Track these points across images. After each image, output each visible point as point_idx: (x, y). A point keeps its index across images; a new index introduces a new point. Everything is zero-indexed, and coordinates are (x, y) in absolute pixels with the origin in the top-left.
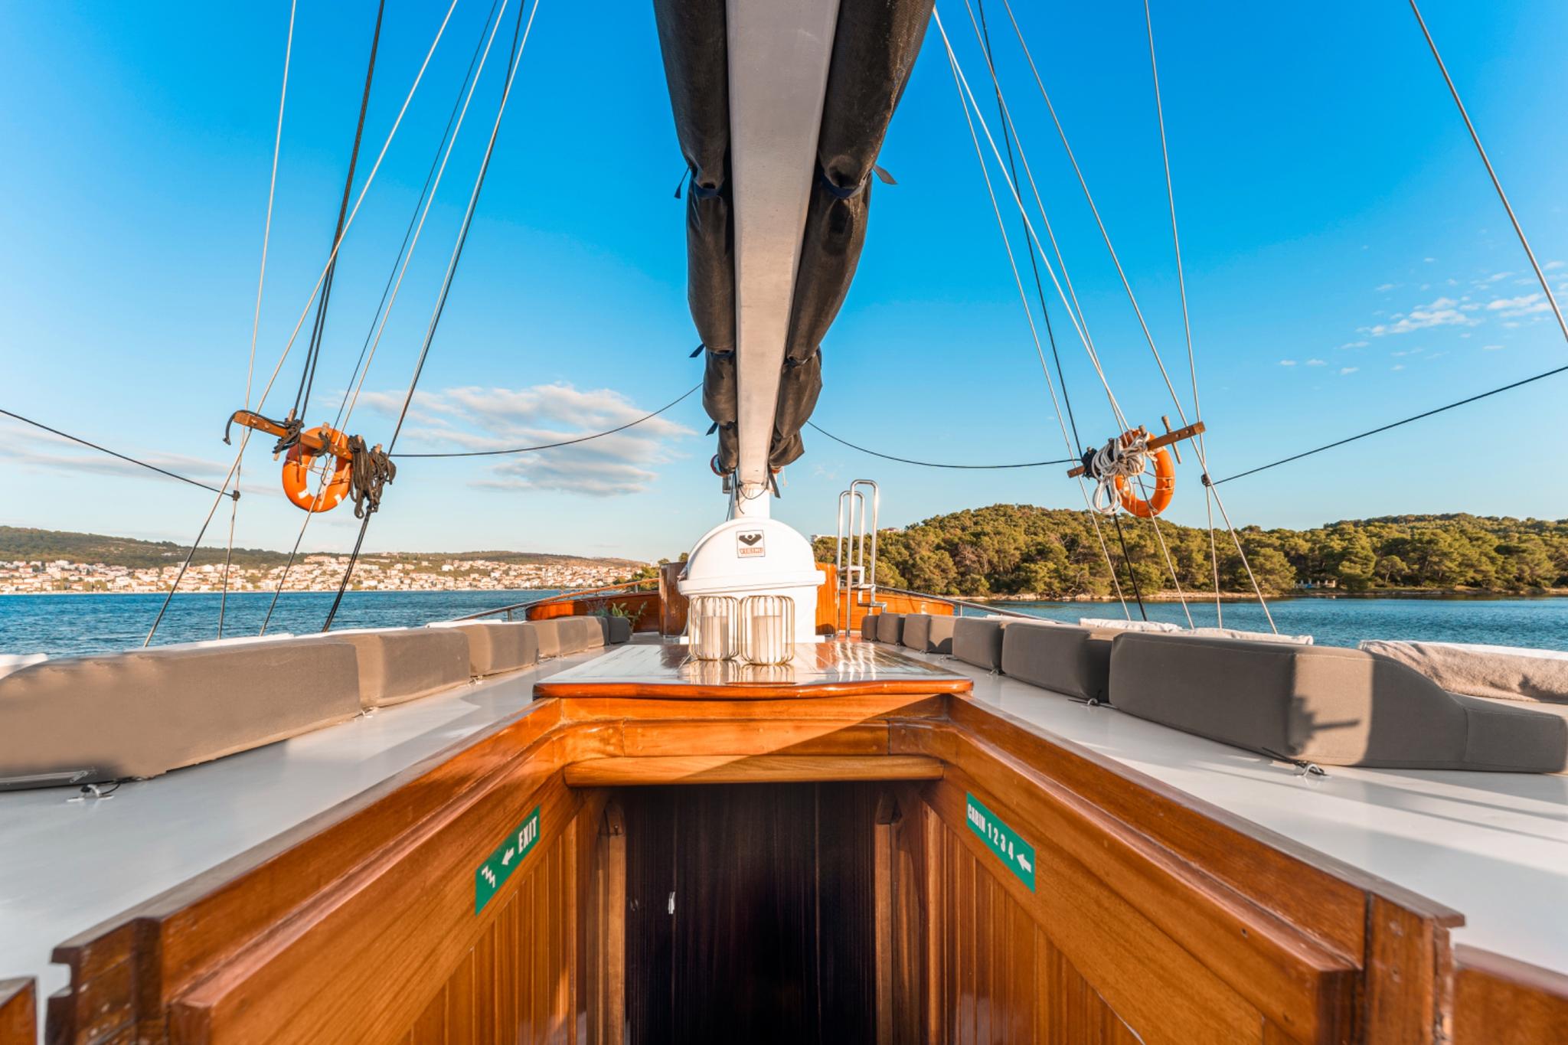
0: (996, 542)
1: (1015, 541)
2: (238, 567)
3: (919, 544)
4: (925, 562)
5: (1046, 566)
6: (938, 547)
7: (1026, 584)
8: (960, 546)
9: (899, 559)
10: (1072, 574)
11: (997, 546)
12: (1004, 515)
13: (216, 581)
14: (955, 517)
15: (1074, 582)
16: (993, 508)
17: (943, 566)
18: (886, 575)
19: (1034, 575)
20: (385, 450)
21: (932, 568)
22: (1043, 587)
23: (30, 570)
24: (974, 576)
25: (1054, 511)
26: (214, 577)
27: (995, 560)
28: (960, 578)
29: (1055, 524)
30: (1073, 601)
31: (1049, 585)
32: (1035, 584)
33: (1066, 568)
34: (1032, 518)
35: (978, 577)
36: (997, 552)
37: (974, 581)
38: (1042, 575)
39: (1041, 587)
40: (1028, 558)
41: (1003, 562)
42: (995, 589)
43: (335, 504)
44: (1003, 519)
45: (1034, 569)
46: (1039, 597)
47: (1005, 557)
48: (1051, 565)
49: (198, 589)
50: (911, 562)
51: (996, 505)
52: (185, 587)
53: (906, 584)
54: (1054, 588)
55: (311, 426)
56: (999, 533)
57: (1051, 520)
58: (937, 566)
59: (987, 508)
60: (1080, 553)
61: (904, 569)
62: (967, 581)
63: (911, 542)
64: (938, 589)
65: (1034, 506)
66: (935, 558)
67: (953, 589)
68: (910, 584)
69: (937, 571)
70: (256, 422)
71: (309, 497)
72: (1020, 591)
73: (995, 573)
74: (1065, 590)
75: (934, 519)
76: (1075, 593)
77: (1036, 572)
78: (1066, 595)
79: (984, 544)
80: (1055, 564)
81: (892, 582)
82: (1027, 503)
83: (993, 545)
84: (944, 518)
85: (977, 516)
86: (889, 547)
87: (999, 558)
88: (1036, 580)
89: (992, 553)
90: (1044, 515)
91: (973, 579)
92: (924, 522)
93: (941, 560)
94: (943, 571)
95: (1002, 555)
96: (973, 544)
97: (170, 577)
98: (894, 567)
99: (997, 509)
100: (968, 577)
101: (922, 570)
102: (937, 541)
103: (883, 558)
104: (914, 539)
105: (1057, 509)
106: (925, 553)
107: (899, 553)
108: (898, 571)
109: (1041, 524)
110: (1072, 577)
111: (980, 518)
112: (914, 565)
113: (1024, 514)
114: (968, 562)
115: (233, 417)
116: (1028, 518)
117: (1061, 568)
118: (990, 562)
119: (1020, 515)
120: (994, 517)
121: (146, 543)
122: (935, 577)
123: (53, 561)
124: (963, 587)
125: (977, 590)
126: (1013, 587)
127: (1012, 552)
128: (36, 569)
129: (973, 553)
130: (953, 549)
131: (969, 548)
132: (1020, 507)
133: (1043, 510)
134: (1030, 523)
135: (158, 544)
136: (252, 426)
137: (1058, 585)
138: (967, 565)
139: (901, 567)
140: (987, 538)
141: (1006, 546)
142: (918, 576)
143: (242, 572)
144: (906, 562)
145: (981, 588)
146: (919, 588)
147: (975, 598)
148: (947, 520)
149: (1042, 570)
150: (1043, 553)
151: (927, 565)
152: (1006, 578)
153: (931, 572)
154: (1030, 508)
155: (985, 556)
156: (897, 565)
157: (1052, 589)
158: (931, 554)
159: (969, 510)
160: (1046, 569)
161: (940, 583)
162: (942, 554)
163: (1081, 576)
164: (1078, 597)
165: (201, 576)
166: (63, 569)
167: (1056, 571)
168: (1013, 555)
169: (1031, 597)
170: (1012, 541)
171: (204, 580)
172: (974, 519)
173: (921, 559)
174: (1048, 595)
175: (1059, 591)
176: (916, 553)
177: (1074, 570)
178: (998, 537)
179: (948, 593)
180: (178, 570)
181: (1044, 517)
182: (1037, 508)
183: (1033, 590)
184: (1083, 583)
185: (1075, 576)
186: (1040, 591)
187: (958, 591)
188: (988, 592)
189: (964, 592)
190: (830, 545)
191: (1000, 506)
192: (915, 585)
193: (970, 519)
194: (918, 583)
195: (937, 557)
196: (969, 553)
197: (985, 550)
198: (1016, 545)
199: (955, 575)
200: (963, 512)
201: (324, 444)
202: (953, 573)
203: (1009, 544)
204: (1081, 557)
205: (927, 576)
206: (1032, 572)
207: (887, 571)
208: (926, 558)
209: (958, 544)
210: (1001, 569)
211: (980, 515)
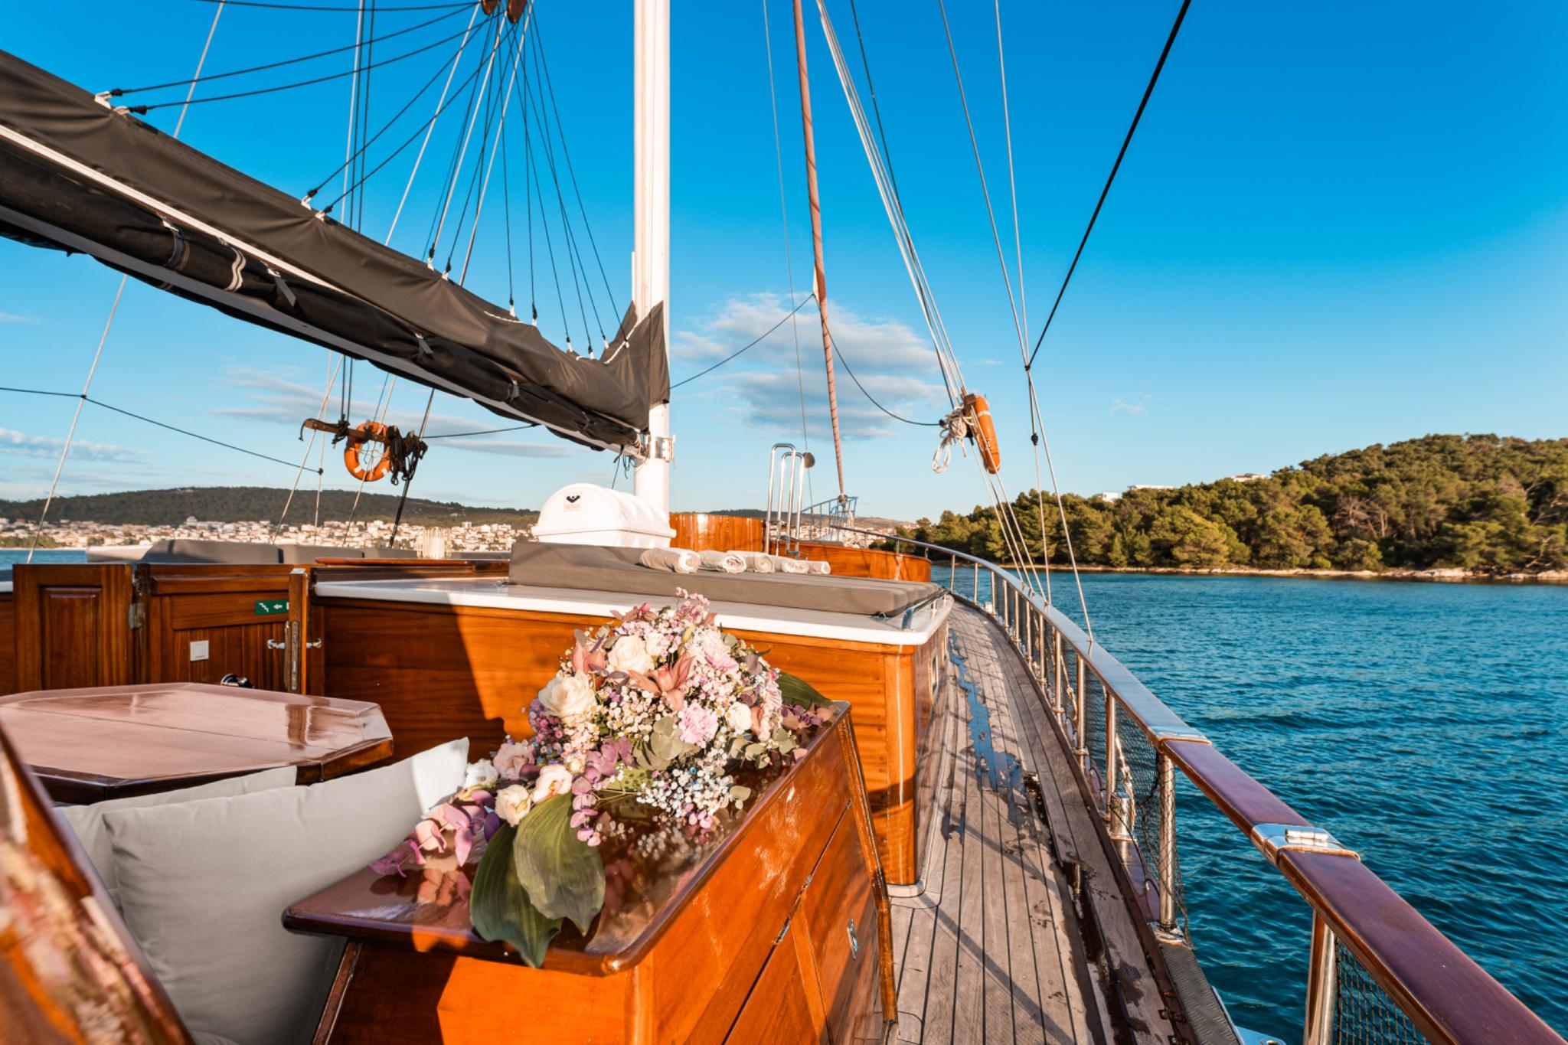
0: (1403, 493)
1: (1438, 490)
2: (509, 527)
3: (1275, 497)
4: (1279, 522)
5: (1484, 528)
6: (1307, 500)
7: (1449, 554)
8: (1342, 500)
9: (1241, 517)
10: (1533, 539)
11: (1404, 498)
12: (1442, 451)
13: (491, 541)
14: (1354, 456)
15: (1537, 553)
16: (1422, 441)
17: (1310, 527)
18: (1216, 540)
19: (1460, 540)
20: (417, 434)
21: (1291, 530)
22: (1477, 558)
23: (357, 529)
24: (1359, 542)
25: (1538, 442)
26: (490, 537)
27: (1401, 518)
28: (1336, 544)
29: (1536, 462)
30: (1535, 582)
31: (1490, 557)
32: (1464, 555)
33: (1521, 530)
34: (1493, 454)
35: (1365, 543)
36: (1405, 506)
37: (1357, 548)
38: (1477, 540)
39: (1473, 559)
40: (1459, 515)
41: (1415, 522)
42: (1393, 560)
43: (382, 476)
44: (1439, 457)
45: (1462, 532)
46: (1470, 574)
47: (1419, 514)
48: (1495, 527)
49: (478, 548)
50: (1259, 522)
51: (1428, 437)
52: (468, 546)
53: (1248, 551)
54: (1498, 560)
55: (355, 424)
56: (1410, 479)
57: (1528, 456)
58: (1302, 528)
59: (1413, 442)
60: (1557, 507)
61: (1249, 531)
62: (1347, 547)
63: (1262, 494)
64: (1296, 560)
65: (1500, 436)
66: (1296, 516)
67: (1320, 560)
68: (1256, 550)
69: (1299, 534)
70: (318, 425)
71: (363, 471)
72: (1437, 564)
73: (1400, 537)
74: (1520, 566)
75: (1319, 461)
76: (1539, 568)
77: (1465, 536)
78: (1520, 572)
79: (1382, 495)
80: (1503, 524)
81: (1225, 548)
82: (1485, 431)
83: (1397, 496)
84: (1335, 458)
85: (1392, 453)
86: (1227, 502)
87: (1408, 515)
88: (1465, 549)
89: (1394, 509)
90: (1515, 448)
91: (1356, 546)
92: (1302, 464)
93: (1305, 519)
94: (1310, 534)
95: (1413, 512)
96: (1361, 495)
97: (457, 536)
98: (1230, 529)
99: (1429, 442)
100: (1349, 543)
101: (1274, 532)
102: (1303, 492)
103: (1216, 516)
104: (1266, 491)
105: (1544, 439)
106: (1282, 509)
107: (1242, 510)
108: (1235, 534)
109: (1510, 463)
110: (1531, 545)
111: (1396, 456)
112: (1263, 527)
113: (1478, 448)
114: (1352, 522)
115: (304, 425)
116: (1484, 454)
117: (1512, 532)
118: (1392, 522)
119: (1471, 449)
120: (1423, 454)
121: (438, 503)
122: (1295, 542)
123: (372, 521)
124: (1340, 558)
125: (1360, 562)
126: (1424, 558)
127: (1433, 506)
128: (361, 529)
129: (1362, 508)
130: (1328, 504)
131: (1355, 502)
132: (1473, 437)
133: (1514, 440)
134: (1489, 462)
135: (447, 505)
136: (315, 428)
137: (1506, 556)
138: (1351, 526)
139: (1244, 529)
140: (1388, 487)
141: (1421, 498)
142: (1268, 541)
143: (513, 532)
144: (1253, 522)
145: (1367, 560)
146: (1267, 557)
147: (1356, 573)
148: (1340, 461)
149: (1477, 533)
150: (1483, 507)
151: (1283, 526)
152: (1416, 545)
153: (1289, 535)
154: (1493, 438)
155: (1382, 513)
156: (1237, 527)
157: (1495, 563)
158: (1291, 510)
159: (1379, 446)
160: (1483, 533)
161: (1302, 549)
162: (1309, 511)
163: (1550, 542)
164: (1543, 575)
165: (480, 536)
166: (379, 529)
167: (1502, 535)
168: (1433, 511)
169: (1457, 573)
170: (1432, 490)
171: (483, 540)
172: (1387, 459)
173: (1274, 517)
174: (1486, 571)
175: (1507, 565)
176: (1269, 509)
177: (1537, 534)
178: (1408, 485)
179: (1313, 566)
180: (462, 530)
181: (1517, 453)
182: (1504, 439)
183: (1460, 563)
184: (1554, 553)
185: (1539, 544)
186: (1473, 565)
187: (1328, 563)
188: (1380, 566)
189: (1337, 565)
190: (1140, 499)
191: (1436, 437)
192: (1262, 554)
193: (1379, 458)
194: (1266, 550)
195: (1301, 515)
196: (1355, 510)
197: (1384, 505)
198: (1442, 496)
199: (1330, 541)
200: (1369, 448)
201: (367, 434)
202: (1326, 538)
203: (1427, 494)
204: (1557, 514)
205: (1282, 542)
206: (1458, 536)
207: (1217, 534)
208: (1282, 516)
209: (1337, 495)
210: (1413, 531)
211: (1399, 452)
